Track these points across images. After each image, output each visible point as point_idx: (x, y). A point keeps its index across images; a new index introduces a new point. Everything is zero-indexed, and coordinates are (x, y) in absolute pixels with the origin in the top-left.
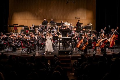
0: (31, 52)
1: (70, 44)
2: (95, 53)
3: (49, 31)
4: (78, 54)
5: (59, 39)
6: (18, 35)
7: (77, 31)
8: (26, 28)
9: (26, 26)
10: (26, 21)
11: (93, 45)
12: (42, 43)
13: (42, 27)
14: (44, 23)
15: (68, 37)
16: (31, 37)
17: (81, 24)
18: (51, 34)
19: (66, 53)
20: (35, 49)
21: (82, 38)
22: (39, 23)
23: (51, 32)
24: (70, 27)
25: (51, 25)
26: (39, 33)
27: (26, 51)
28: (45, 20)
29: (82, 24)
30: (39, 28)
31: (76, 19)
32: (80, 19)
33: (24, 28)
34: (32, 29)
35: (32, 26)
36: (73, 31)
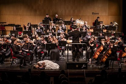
2: (120, 68)
4: (96, 68)
5: (67, 45)
10: (19, 18)
11: (118, 54)
12: (42, 51)
14: (46, 21)
19: (77, 66)
20: (32, 59)
21: (101, 43)
22: (38, 21)
24: (84, 28)
25: (56, 24)
26: (37, 36)
27: (18, 63)
31: (93, 15)
32: (99, 15)
33: (15, 27)
34: (28, 30)
35: (28, 25)
36: (88, 33)
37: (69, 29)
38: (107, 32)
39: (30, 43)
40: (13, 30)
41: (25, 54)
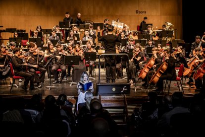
1: (124, 70)
4: (143, 92)
7: (140, 41)
8: (22, 35)
9: (22, 31)
10: (22, 19)
11: (177, 71)
12: (59, 68)
14: (64, 23)
17: (148, 25)
19: (114, 89)
22: (52, 24)
23: (79, 43)
25: (80, 28)
26: (51, 46)
29: (152, 25)
30: (51, 35)
31: (137, 14)
32: (147, 14)
33: (16, 33)
34: (36, 37)
35: (37, 30)
39: (40, 56)
41: (33, 72)
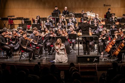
0: (34, 58)
1: (96, 46)
3: (62, 26)
4: (108, 62)
5: (77, 39)
6: (14, 32)
7: (107, 26)
8: (27, 21)
9: (27, 19)
10: (27, 11)
12: (52, 44)
13: (52, 20)
14: (55, 14)
15: (93, 35)
16: (35, 34)
17: (112, 14)
18: (65, 30)
19: (88, 59)
21: (114, 36)
22: (47, 14)
23: (65, 28)
24: (95, 20)
25: (66, 17)
27: (27, 57)
28: (56, 8)
29: (115, 14)
31: (104, 7)
32: (111, 7)
33: (23, 21)
34: (36, 23)
35: (37, 18)
36: (99, 26)
37: (79, 21)
38: (119, 24)
40: (21, 23)
41: (34, 48)
